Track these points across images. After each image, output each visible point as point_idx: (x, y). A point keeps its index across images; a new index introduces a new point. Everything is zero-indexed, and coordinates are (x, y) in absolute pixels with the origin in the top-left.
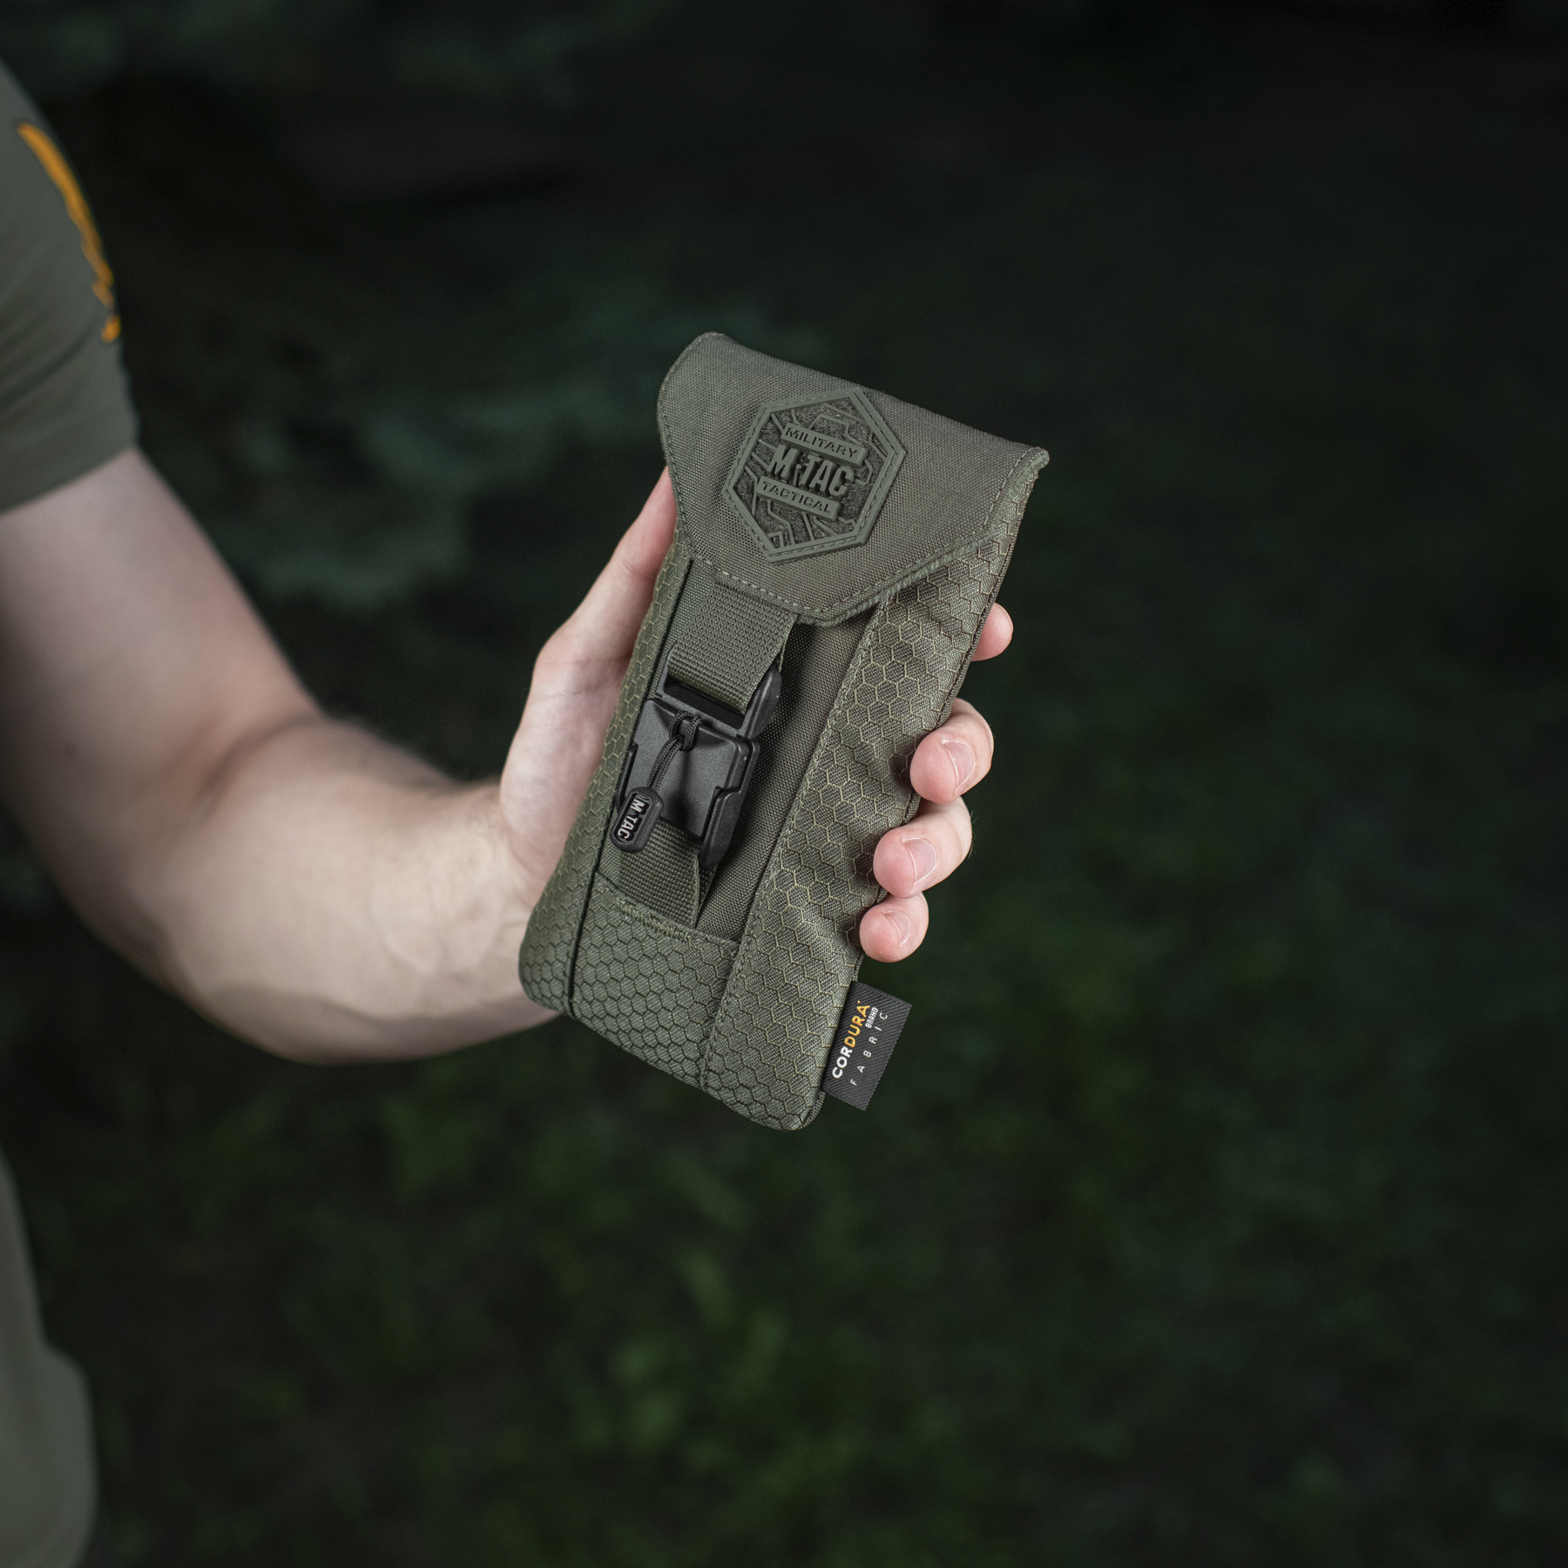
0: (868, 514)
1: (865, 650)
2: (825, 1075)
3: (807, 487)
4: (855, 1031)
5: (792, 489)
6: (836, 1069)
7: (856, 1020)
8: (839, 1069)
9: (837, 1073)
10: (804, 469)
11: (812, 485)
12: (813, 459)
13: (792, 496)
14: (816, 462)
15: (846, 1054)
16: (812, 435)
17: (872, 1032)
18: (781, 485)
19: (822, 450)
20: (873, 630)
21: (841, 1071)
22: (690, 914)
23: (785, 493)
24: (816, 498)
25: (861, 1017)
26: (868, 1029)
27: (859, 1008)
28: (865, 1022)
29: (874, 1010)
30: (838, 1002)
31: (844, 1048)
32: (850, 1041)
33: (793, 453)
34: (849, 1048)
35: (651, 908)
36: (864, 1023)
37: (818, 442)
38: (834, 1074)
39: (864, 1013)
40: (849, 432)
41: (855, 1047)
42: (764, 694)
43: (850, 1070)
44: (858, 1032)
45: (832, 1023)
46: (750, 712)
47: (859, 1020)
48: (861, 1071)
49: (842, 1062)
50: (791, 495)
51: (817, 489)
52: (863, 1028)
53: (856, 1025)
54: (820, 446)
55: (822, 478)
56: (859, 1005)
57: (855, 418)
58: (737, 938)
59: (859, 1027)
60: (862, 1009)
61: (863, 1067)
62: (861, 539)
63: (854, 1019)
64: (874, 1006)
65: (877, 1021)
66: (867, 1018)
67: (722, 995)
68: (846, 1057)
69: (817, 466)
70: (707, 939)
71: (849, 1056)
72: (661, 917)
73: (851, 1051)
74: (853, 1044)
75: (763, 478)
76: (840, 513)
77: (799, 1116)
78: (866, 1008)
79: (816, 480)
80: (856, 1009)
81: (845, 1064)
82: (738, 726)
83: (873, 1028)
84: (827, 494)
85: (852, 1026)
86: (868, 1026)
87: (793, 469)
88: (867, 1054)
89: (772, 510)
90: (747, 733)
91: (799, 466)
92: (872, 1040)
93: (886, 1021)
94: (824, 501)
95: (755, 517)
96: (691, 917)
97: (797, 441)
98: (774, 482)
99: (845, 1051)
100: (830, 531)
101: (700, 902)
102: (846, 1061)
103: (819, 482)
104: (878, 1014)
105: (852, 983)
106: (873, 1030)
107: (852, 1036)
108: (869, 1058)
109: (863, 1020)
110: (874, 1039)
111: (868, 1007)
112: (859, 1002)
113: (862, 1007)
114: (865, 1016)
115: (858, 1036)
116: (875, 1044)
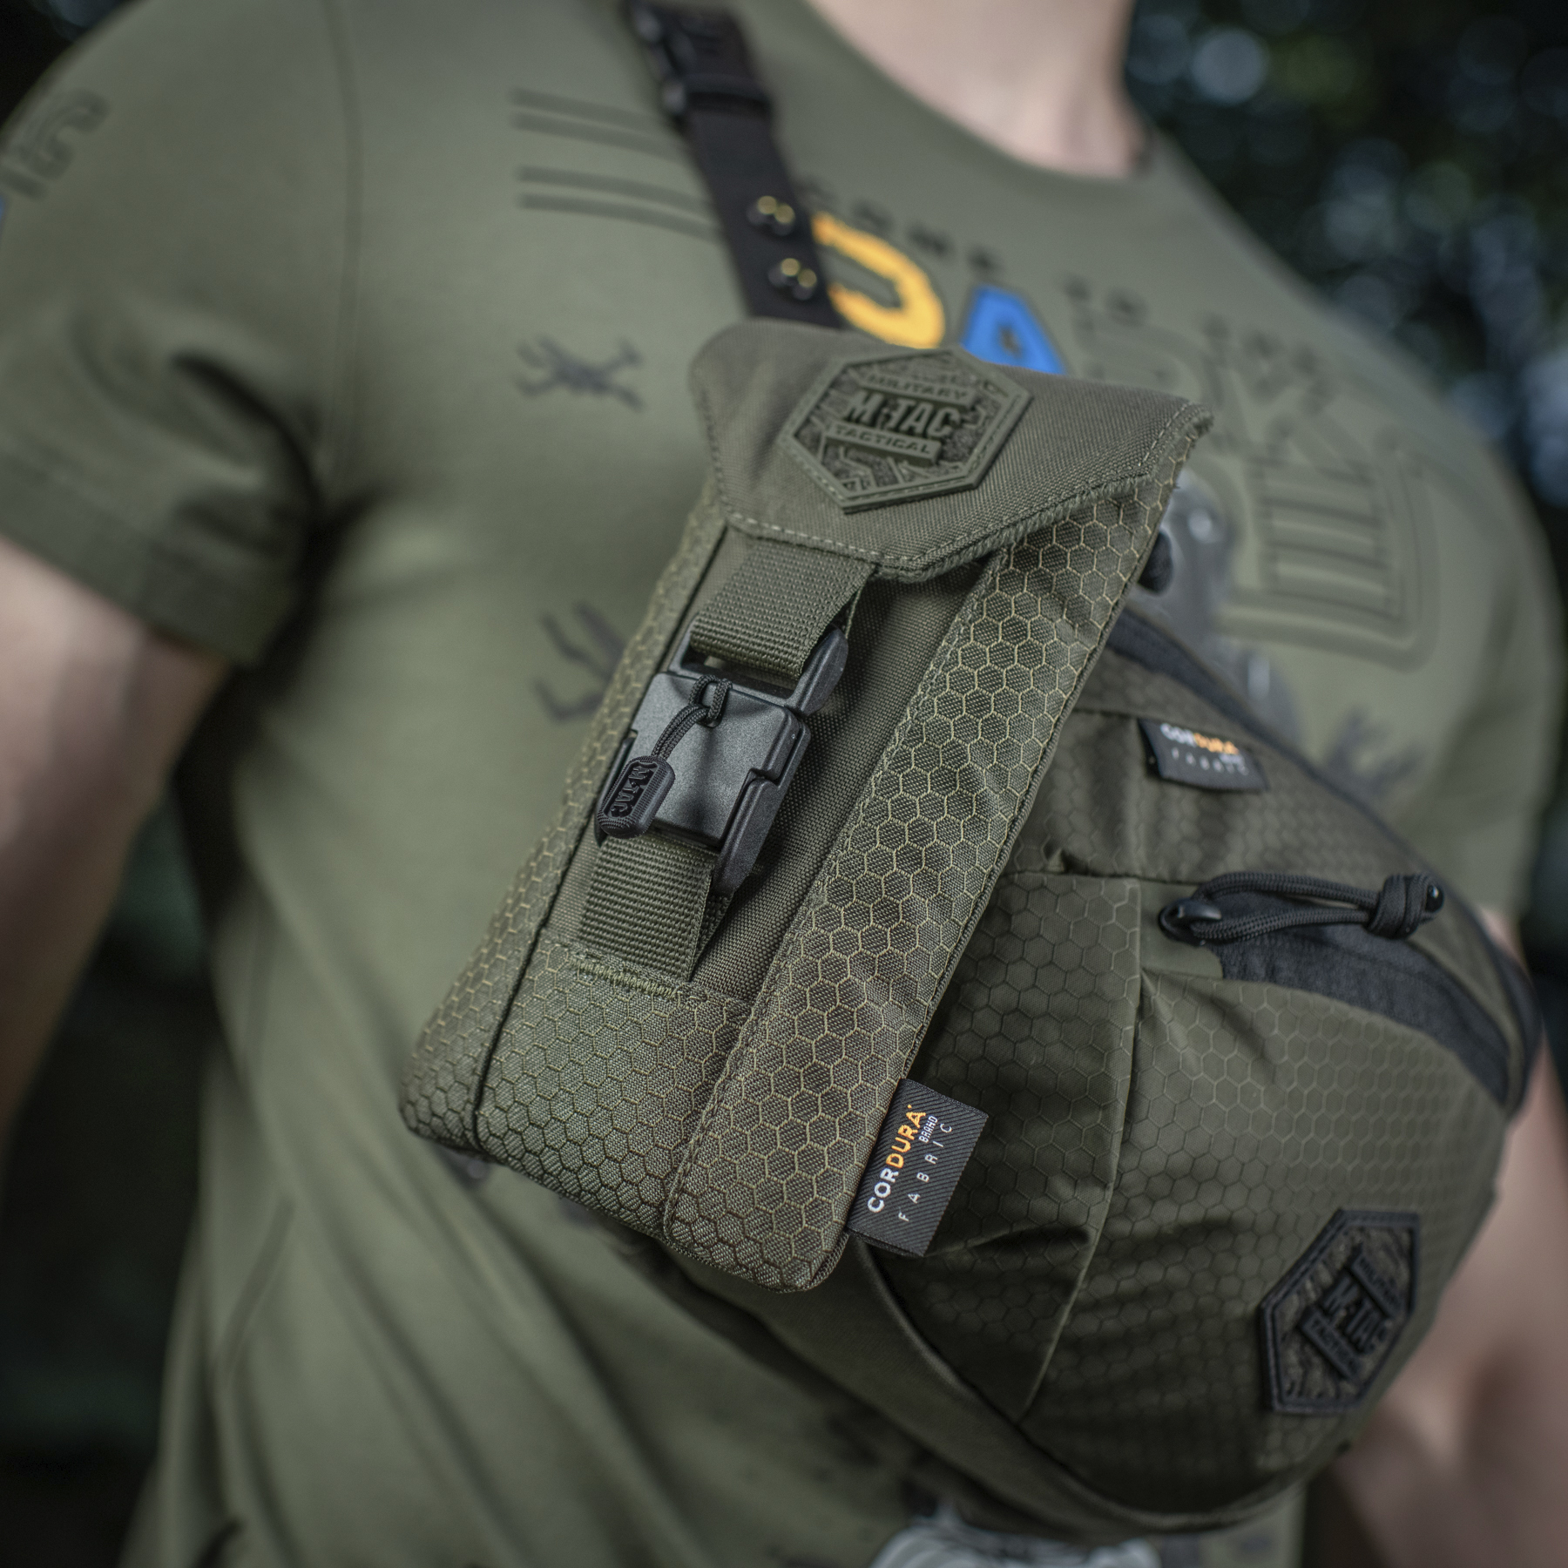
0: (981, 456)
1: (964, 625)
2: (854, 1207)
3: (896, 430)
4: (903, 1146)
5: (876, 432)
6: (873, 1199)
7: (905, 1131)
8: (878, 1199)
9: (876, 1205)
11: (905, 427)
12: (904, 404)
13: (876, 439)
14: (909, 406)
15: (889, 1178)
16: (903, 381)
17: (930, 1148)
18: (860, 429)
19: (917, 394)
20: (977, 600)
21: (882, 1203)
22: (684, 962)
23: (866, 436)
24: (909, 440)
25: (913, 1127)
26: (924, 1144)
27: (910, 1115)
28: (919, 1134)
29: (932, 1121)
30: (879, 1107)
31: (886, 1170)
32: (895, 1160)
33: (877, 397)
34: (894, 1169)
35: (625, 959)
36: (916, 1136)
37: (912, 387)
38: (870, 1207)
39: (916, 1122)
41: (903, 1168)
42: (824, 661)
44: (908, 1147)
45: (870, 1132)
46: (805, 678)
47: (910, 1132)
48: (914, 1200)
49: (883, 1190)
50: (878, 438)
51: (911, 432)
52: (915, 1143)
53: (905, 1138)
54: (914, 391)
55: (918, 419)
56: (910, 1111)
57: (959, 368)
58: (749, 997)
59: (910, 1141)
60: (915, 1117)
61: (917, 1196)
62: (972, 480)
63: (901, 1130)
64: (930, 1114)
65: (936, 1134)
66: (921, 1129)
67: (718, 1078)
68: (889, 1182)
69: (911, 409)
70: (705, 996)
71: (893, 1180)
72: (639, 969)
73: (896, 1174)
74: (901, 1164)
75: (838, 423)
76: (941, 456)
77: (810, 1263)
78: (920, 1115)
79: (910, 422)
80: (906, 1117)
81: (888, 1191)
82: (787, 693)
83: (930, 1143)
84: (924, 435)
85: (897, 1139)
86: (924, 1139)
87: (877, 413)
88: (923, 1177)
89: (844, 458)
90: (800, 702)
91: (883, 413)
92: (930, 1159)
93: (949, 1135)
94: (920, 442)
95: (822, 463)
96: (684, 965)
97: (883, 387)
98: (850, 427)
99: (889, 1175)
100: (928, 475)
101: (699, 947)
102: (888, 1187)
103: (914, 424)
104: (938, 1125)
105: (901, 1082)
106: (930, 1146)
107: (898, 1152)
108: (926, 1184)
109: (916, 1131)
110: (932, 1157)
111: (924, 1114)
112: (909, 1106)
113: (915, 1114)
114: (919, 1126)
115: (908, 1153)
116: (933, 1165)
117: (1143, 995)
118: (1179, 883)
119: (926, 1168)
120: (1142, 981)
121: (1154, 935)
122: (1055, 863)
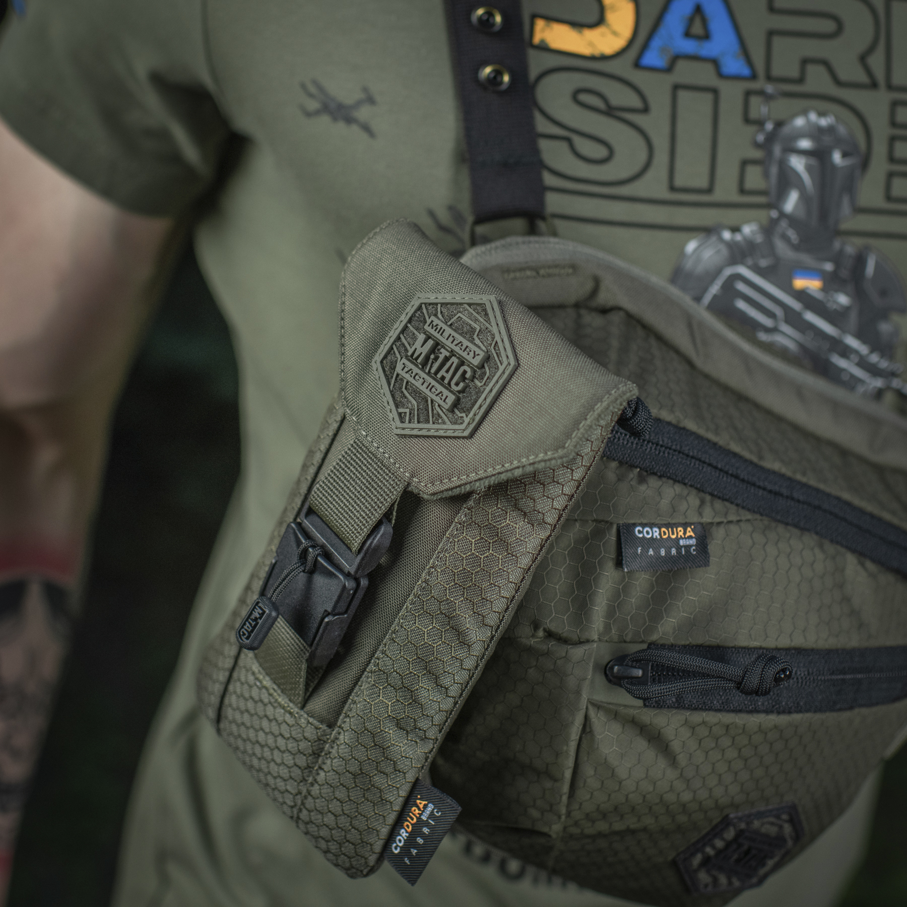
0: (477, 413)
4: (412, 819)
5: (423, 375)
6: (395, 845)
7: (415, 811)
8: (397, 845)
9: (396, 849)
10: (436, 358)
13: (421, 381)
14: (446, 356)
15: (404, 835)
16: (448, 331)
17: (426, 824)
18: (416, 370)
19: (453, 346)
21: (399, 848)
23: (417, 377)
24: (440, 388)
25: (419, 809)
26: (423, 821)
27: (418, 801)
29: (431, 807)
30: (404, 793)
31: (403, 830)
32: (408, 826)
33: (430, 343)
34: (406, 831)
36: (421, 814)
37: (451, 339)
38: (394, 851)
39: (421, 806)
40: (478, 335)
41: (411, 832)
43: (406, 849)
44: (415, 820)
47: (417, 811)
48: (414, 853)
49: (400, 842)
51: (442, 381)
52: (419, 819)
53: (414, 815)
54: (452, 343)
56: (419, 799)
57: (485, 323)
58: (331, 727)
59: (416, 817)
60: (421, 803)
61: (415, 851)
63: (413, 810)
64: (430, 803)
65: (431, 815)
66: (423, 811)
68: (403, 838)
69: (447, 359)
71: (405, 838)
73: (408, 834)
74: (410, 829)
75: (404, 360)
78: (424, 803)
79: (443, 372)
80: (415, 802)
81: (402, 843)
83: (427, 820)
85: (411, 814)
86: (424, 818)
87: (427, 358)
88: (420, 841)
89: (406, 388)
91: (432, 356)
92: (426, 830)
93: (438, 816)
95: (391, 392)
97: (435, 334)
98: (410, 365)
100: (446, 419)
102: (403, 841)
104: (433, 809)
106: (427, 822)
107: (410, 822)
108: (420, 845)
109: (420, 812)
110: (427, 830)
111: (426, 802)
112: (419, 796)
113: (421, 802)
114: (422, 809)
115: (415, 824)
116: (425, 834)
117: (586, 717)
118: (625, 642)
119: (422, 835)
120: (587, 708)
121: (600, 680)
122: (541, 633)
